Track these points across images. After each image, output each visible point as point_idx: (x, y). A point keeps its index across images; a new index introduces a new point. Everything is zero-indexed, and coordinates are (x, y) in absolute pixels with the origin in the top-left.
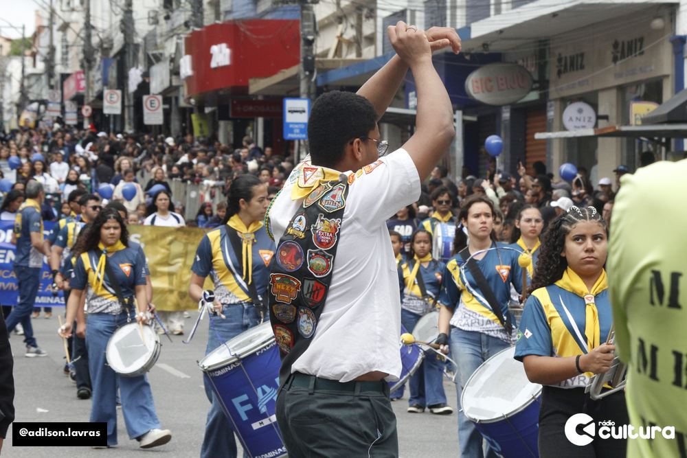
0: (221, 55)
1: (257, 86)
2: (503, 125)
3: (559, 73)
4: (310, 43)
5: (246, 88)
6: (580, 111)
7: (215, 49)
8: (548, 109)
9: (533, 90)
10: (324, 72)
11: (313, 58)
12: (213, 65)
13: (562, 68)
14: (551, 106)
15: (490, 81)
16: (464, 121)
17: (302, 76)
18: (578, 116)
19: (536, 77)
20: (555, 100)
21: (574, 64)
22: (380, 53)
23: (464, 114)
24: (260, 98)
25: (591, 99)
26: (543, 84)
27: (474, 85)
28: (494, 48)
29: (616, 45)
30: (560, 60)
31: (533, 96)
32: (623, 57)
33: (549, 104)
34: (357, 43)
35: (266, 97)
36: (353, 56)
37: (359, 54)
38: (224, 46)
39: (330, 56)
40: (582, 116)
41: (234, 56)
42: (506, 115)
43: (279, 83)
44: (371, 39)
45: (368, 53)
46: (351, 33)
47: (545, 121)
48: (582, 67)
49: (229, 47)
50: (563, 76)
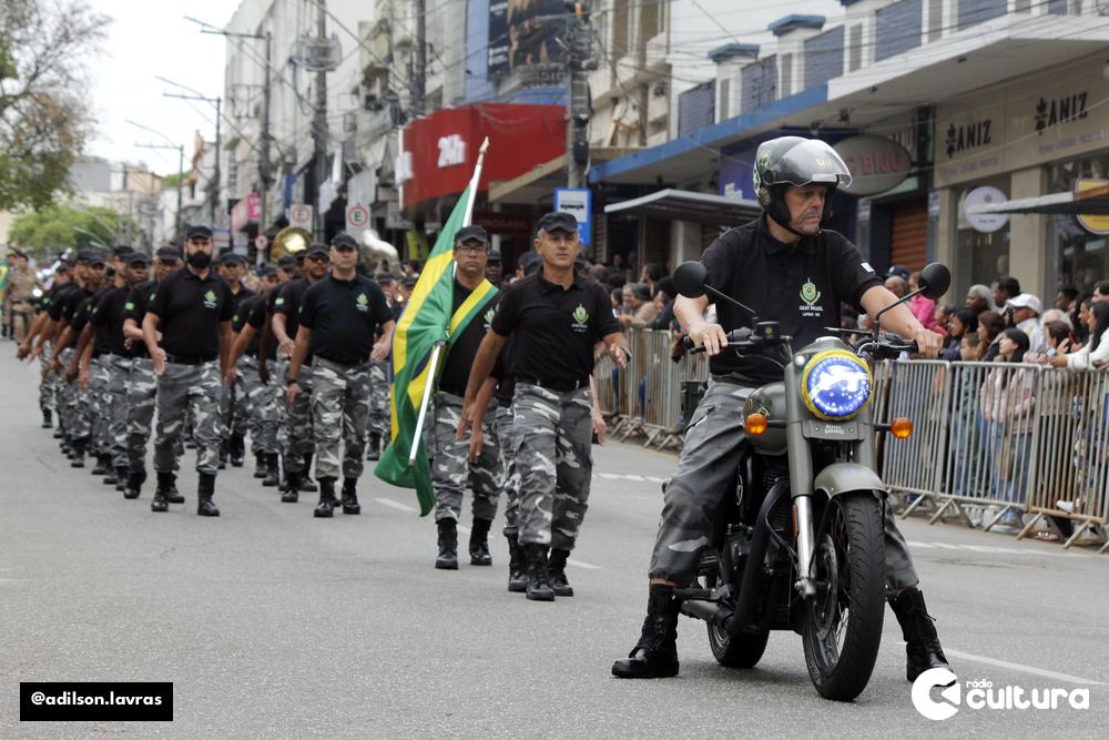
0: (452, 150)
1: (500, 191)
2: (859, 229)
3: (951, 150)
4: (582, 124)
5: (485, 194)
6: (987, 199)
7: (444, 143)
8: (931, 202)
9: (909, 176)
10: (600, 163)
11: (587, 145)
12: (442, 163)
13: (956, 144)
14: (935, 198)
15: (852, 161)
17: (571, 168)
19: (914, 158)
20: (943, 188)
21: (974, 136)
22: (674, 138)
25: (1002, 182)
26: (924, 169)
28: (855, 119)
29: (1041, 108)
30: (951, 132)
31: (910, 185)
32: (1053, 121)
33: (931, 196)
34: (641, 129)
36: (635, 145)
38: (456, 137)
39: (605, 145)
41: (470, 151)
42: (864, 213)
43: (533, 184)
44: (661, 124)
45: (656, 140)
46: (632, 117)
47: (926, 219)
48: (987, 141)
49: (463, 139)
50: (955, 154)
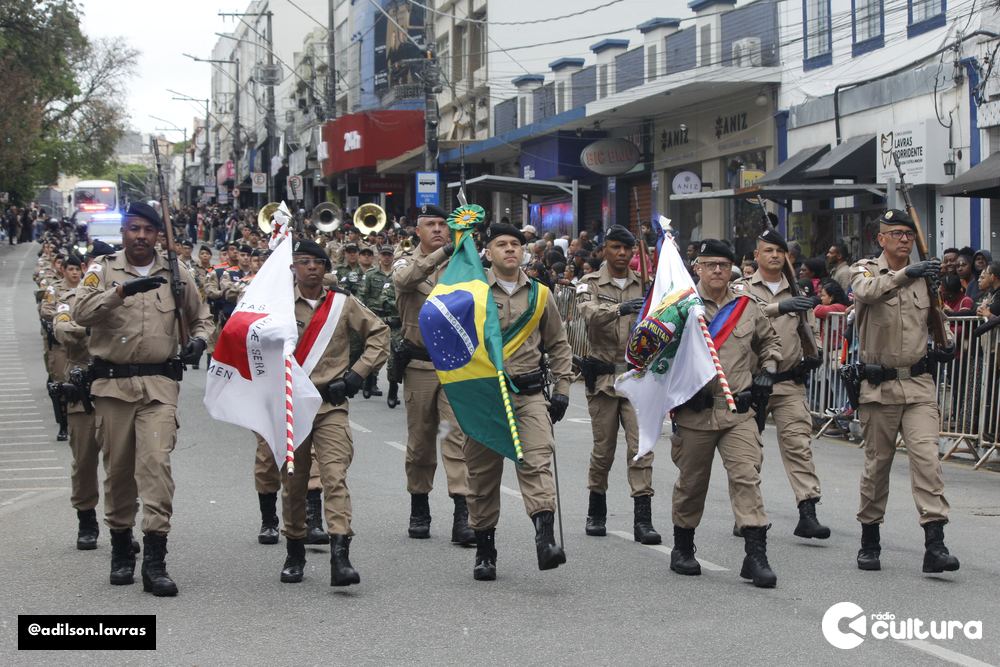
0: (353, 140)
1: (384, 166)
2: (609, 195)
3: (664, 147)
4: (434, 127)
5: (375, 168)
6: (687, 179)
7: (347, 136)
8: (653, 178)
9: (639, 162)
10: (446, 151)
11: (437, 139)
12: (346, 149)
13: (667, 143)
14: (655, 176)
15: (602, 154)
16: (579, 189)
17: (427, 155)
18: (686, 183)
19: (642, 151)
20: (660, 170)
22: (492, 135)
23: (579, 183)
24: (383, 176)
25: (696, 168)
26: (648, 158)
27: (588, 157)
28: (603, 126)
29: (719, 121)
30: (664, 135)
31: (639, 168)
32: (726, 131)
33: (653, 175)
34: (471, 127)
35: (387, 175)
36: (468, 138)
37: (473, 137)
38: (355, 132)
39: (449, 138)
40: (689, 183)
41: (364, 141)
42: (612, 185)
43: (404, 162)
44: (484, 124)
45: (482, 135)
46: (466, 119)
47: (650, 189)
48: (686, 141)
49: (359, 134)
50: (667, 149)
